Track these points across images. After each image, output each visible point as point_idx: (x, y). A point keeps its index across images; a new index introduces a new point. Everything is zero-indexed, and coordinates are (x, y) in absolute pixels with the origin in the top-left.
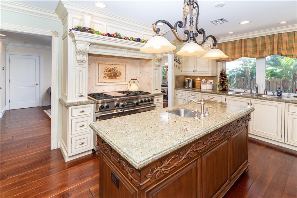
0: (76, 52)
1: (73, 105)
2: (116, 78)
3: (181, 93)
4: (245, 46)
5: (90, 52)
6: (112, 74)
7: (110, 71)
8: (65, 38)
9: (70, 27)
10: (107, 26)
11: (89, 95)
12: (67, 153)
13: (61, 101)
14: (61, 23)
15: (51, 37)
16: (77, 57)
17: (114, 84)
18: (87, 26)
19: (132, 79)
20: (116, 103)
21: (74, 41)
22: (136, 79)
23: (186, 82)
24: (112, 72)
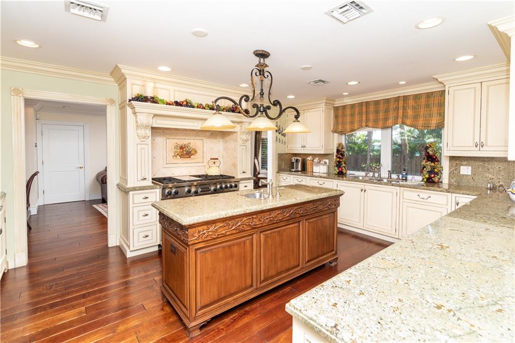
0: (137, 126)
1: (134, 189)
2: (190, 157)
3: (284, 178)
4: (366, 112)
5: (154, 125)
6: (185, 152)
7: (181, 148)
8: (122, 108)
9: (129, 97)
10: (174, 91)
11: (153, 179)
12: (129, 247)
13: (119, 186)
14: (117, 88)
15: (105, 107)
16: (138, 132)
17: (187, 165)
18: (149, 94)
19: (211, 159)
20: (186, 189)
21: (135, 113)
22: (217, 159)
23: (293, 163)
24: (185, 149)
